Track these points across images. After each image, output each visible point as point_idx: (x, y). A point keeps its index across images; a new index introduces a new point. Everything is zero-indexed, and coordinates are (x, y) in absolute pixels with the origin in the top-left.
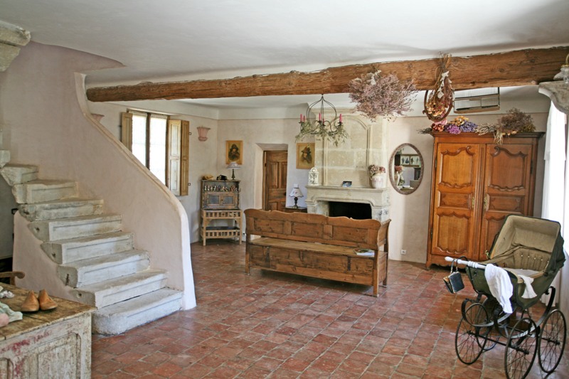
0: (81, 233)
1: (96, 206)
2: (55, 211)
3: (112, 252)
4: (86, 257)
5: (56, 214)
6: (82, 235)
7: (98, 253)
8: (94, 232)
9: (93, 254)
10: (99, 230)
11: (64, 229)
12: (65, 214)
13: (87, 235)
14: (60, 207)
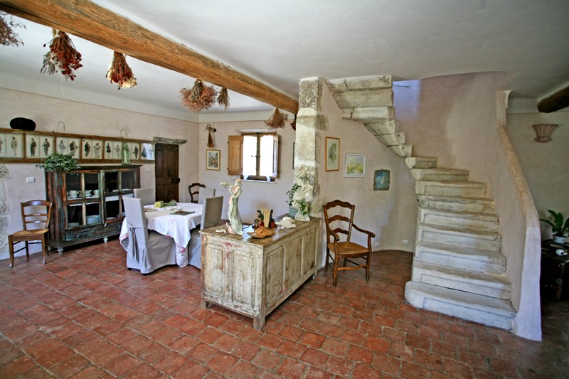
0: (451, 224)
1: (485, 206)
2: (440, 203)
3: (472, 247)
4: (442, 242)
5: (440, 206)
6: (452, 226)
7: (454, 242)
8: (464, 226)
9: (449, 242)
10: (470, 226)
11: (435, 217)
12: (450, 207)
13: (457, 227)
14: (443, 201)
